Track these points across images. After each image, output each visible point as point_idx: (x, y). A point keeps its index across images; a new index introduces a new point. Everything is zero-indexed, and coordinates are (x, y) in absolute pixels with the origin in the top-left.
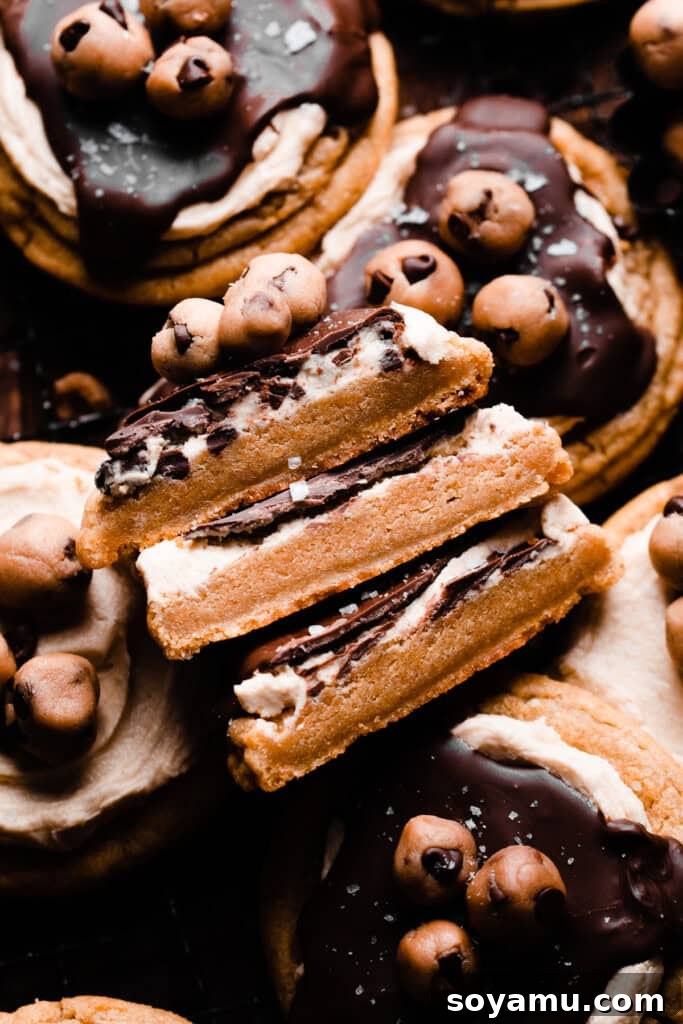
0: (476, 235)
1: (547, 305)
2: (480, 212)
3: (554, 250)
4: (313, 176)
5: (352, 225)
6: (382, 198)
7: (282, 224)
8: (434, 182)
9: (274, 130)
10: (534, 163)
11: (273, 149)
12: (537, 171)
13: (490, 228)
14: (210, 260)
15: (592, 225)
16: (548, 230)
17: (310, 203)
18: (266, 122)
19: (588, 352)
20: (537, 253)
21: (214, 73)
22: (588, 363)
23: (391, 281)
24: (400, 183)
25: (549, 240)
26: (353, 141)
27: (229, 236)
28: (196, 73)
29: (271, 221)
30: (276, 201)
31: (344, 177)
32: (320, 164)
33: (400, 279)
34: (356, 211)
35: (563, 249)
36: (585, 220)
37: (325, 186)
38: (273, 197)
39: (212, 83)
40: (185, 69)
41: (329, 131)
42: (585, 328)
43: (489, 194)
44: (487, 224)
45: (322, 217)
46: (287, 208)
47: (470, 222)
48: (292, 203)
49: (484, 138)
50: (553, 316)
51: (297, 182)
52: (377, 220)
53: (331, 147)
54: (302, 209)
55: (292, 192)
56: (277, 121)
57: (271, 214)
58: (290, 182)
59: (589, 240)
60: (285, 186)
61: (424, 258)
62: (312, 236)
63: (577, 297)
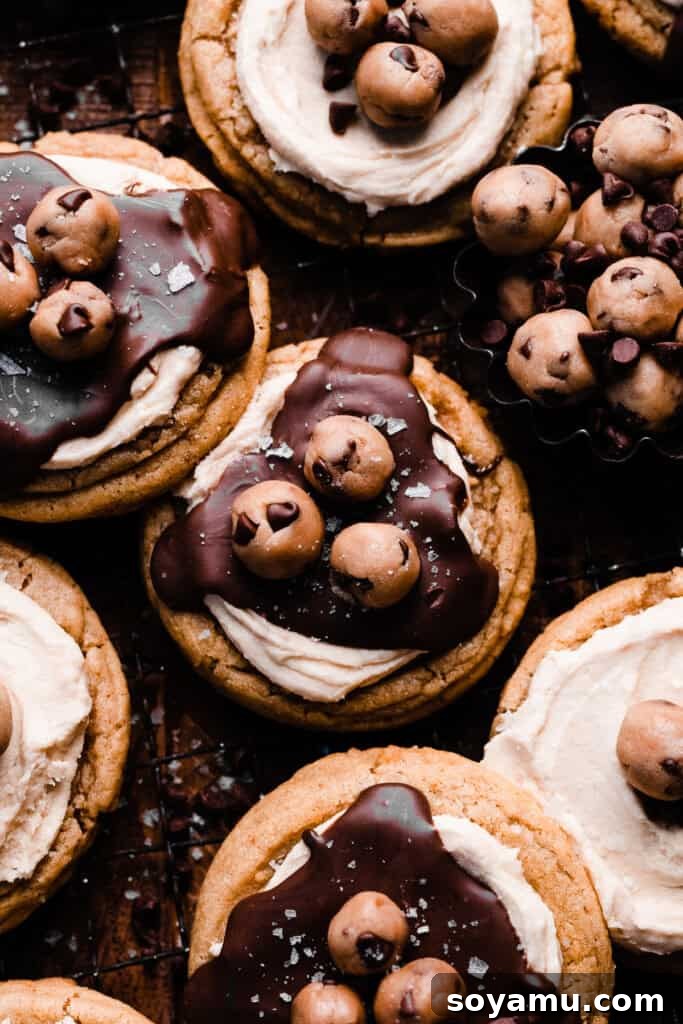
0: (339, 484)
1: (401, 558)
2: (344, 463)
3: (410, 492)
4: (188, 412)
5: (223, 455)
6: (252, 431)
7: (156, 456)
8: (302, 420)
9: (152, 371)
10: (396, 407)
11: (150, 388)
12: (398, 416)
13: (353, 479)
14: (86, 488)
15: (446, 468)
16: (405, 473)
17: (185, 436)
18: (144, 363)
19: (436, 593)
20: (394, 495)
21: (94, 321)
22: (436, 603)
23: (256, 526)
24: (269, 416)
25: (406, 482)
26: (227, 377)
27: (105, 468)
28: (76, 322)
29: (147, 453)
30: (152, 436)
31: (217, 412)
32: (194, 401)
33: (264, 525)
34: (227, 442)
35: (419, 492)
36: (441, 463)
37: (199, 420)
38: (149, 433)
39: (93, 331)
40: (66, 316)
41: (204, 368)
42: (435, 569)
43: (353, 446)
44: (349, 474)
45: (194, 450)
46: (162, 443)
47: (333, 470)
48: (167, 436)
49: (352, 378)
50: (406, 567)
51: (173, 418)
52: (247, 451)
53: (206, 383)
54: (176, 442)
55: (167, 427)
56: (154, 363)
57: (147, 448)
58: (165, 418)
59: (442, 482)
60: (161, 423)
61: (288, 505)
62: (185, 466)
63: (429, 540)
